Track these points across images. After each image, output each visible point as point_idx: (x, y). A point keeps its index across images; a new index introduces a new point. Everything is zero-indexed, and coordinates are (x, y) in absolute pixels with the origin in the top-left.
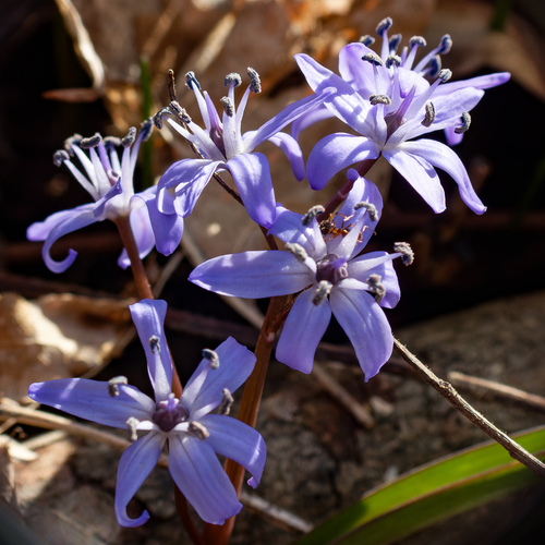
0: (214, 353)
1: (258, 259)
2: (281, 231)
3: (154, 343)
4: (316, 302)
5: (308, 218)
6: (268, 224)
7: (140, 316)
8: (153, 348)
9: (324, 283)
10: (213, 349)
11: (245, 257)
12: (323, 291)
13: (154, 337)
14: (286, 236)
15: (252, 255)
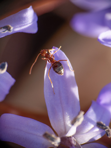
0: (5, 70)
1: (73, 95)
2: (95, 110)
3: (8, 28)
4: (46, 136)
5: (102, 125)
6: (100, 101)
7: (25, 15)
8: (4, 28)
9: (58, 140)
10: (7, 71)
11: (74, 86)
12: (53, 139)
13: (12, 28)
14: (92, 114)
15: (75, 91)
